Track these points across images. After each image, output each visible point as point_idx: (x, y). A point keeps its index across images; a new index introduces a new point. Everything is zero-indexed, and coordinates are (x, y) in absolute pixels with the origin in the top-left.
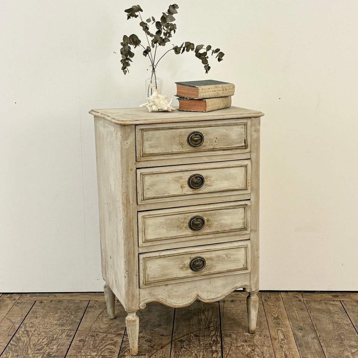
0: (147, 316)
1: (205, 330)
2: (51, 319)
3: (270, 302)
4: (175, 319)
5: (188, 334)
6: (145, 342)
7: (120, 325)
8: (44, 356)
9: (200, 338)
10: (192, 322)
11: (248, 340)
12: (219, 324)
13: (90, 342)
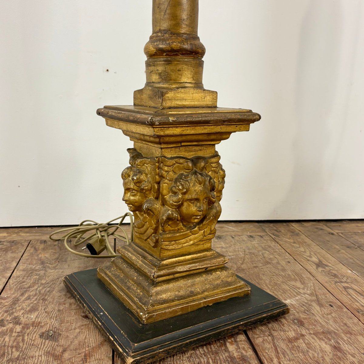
3: (283, 237)
11: (304, 318)
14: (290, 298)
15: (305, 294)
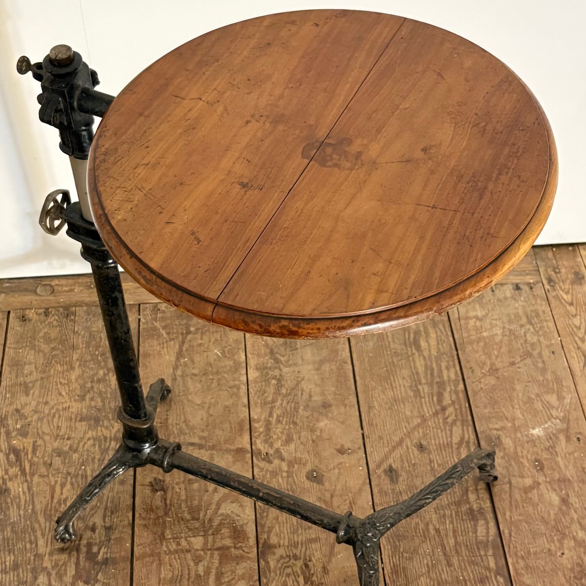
0: (290, 366)
1: (436, 421)
2: (64, 393)
3: (560, 287)
4: (357, 378)
5: (401, 442)
6: (307, 484)
7: (232, 410)
8: (82, 563)
9: (431, 456)
10: (398, 388)
11: (546, 459)
12: (462, 390)
13: (178, 490)
14: (539, 426)
15: (557, 418)
